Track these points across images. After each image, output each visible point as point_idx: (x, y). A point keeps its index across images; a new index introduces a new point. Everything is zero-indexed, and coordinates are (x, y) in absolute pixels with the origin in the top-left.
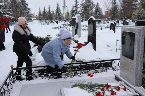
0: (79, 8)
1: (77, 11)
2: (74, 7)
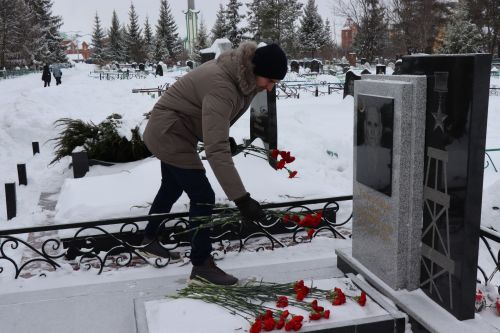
0: (243, 17)
1: (235, 28)
2: (225, 14)
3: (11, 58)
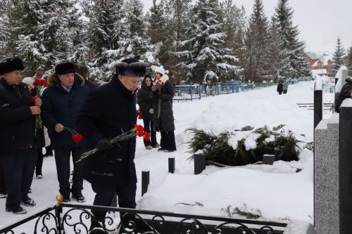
3: (263, 74)
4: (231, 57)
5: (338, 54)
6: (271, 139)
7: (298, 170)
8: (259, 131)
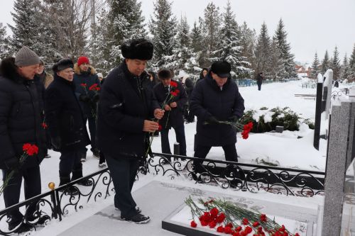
3: (267, 75)
4: (246, 62)
5: (316, 63)
6: (282, 116)
7: (299, 137)
8: (273, 110)
